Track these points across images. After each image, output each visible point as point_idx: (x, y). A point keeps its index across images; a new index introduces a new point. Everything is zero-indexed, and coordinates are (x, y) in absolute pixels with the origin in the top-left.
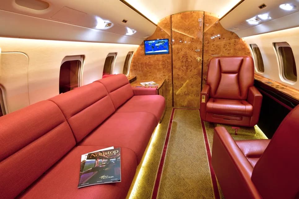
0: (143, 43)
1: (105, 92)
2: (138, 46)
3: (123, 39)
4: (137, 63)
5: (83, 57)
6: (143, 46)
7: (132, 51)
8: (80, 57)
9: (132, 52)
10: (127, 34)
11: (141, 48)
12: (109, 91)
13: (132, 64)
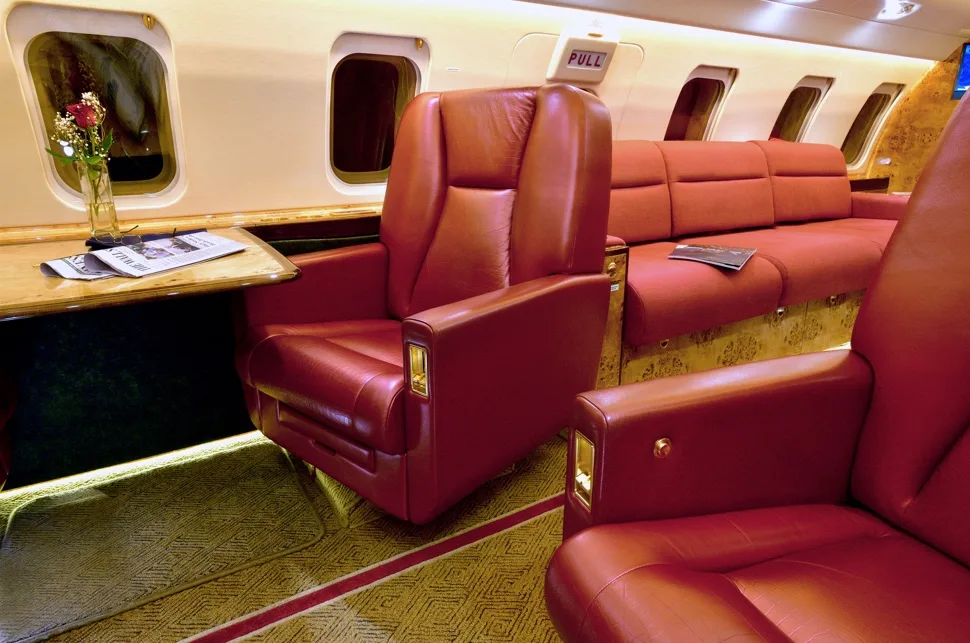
0: (956, 51)
1: (763, 169)
2: (930, 65)
3: (864, 33)
4: (907, 130)
5: (733, 73)
6: (954, 66)
7: (903, 83)
8: (726, 72)
9: (900, 87)
10: (881, 16)
11: (942, 73)
12: (774, 171)
13: (886, 130)
